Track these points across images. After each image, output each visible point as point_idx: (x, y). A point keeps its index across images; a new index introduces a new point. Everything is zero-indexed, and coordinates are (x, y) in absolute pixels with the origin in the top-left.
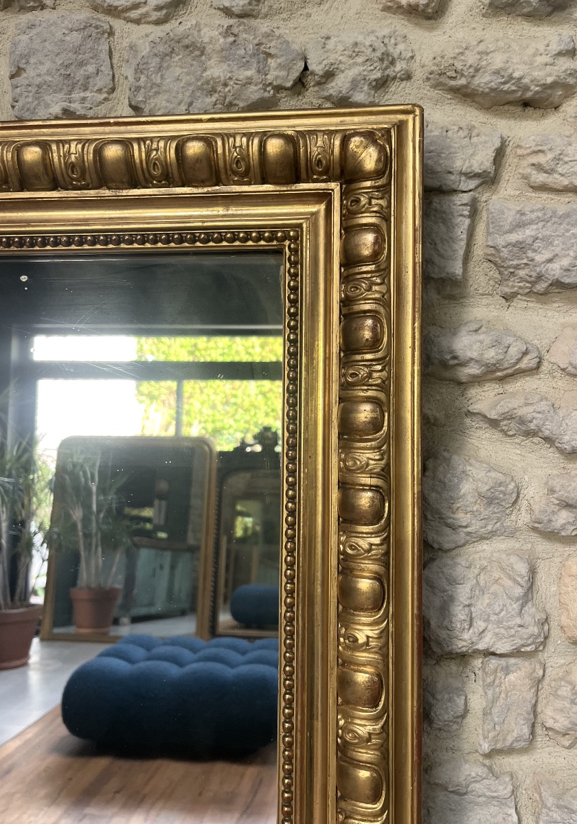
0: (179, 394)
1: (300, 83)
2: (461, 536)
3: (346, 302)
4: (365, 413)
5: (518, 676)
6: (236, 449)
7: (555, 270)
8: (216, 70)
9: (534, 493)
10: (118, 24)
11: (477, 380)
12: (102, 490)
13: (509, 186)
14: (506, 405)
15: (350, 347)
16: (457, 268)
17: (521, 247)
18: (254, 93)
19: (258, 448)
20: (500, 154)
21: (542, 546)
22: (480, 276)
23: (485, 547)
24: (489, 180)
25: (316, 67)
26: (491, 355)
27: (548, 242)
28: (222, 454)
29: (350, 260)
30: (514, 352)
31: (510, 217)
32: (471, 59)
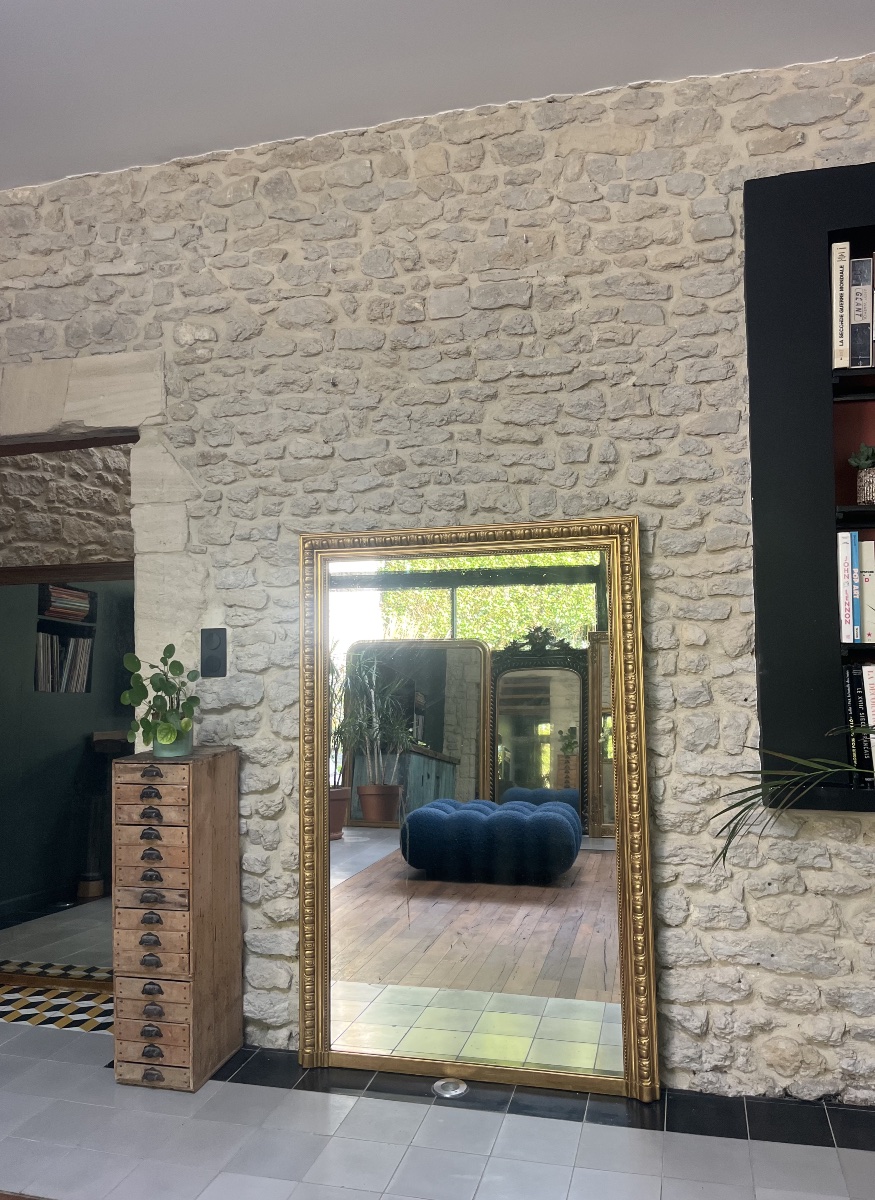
0: (453, 597)
1: (607, 503)
2: (654, 619)
3: (622, 562)
4: (627, 587)
5: (672, 655)
6: (508, 649)
7: (676, 550)
8: (585, 502)
9: (673, 607)
10: (558, 489)
11: (657, 579)
12: (381, 694)
13: (664, 528)
14: (665, 585)
15: (623, 572)
16: (651, 551)
17: (667, 544)
18: (595, 507)
19: (527, 648)
20: (661, 521)
21: (677, 621)
22: (658, 551)
23: (661, 622)
24: (659, 526)
25: (612, 500)
26: (660, 572)
27: (674, 543)
28: (494, 653)
29: (622, 553)
30: (666, 571)
31: (664, 537)
32: (652, 498)
